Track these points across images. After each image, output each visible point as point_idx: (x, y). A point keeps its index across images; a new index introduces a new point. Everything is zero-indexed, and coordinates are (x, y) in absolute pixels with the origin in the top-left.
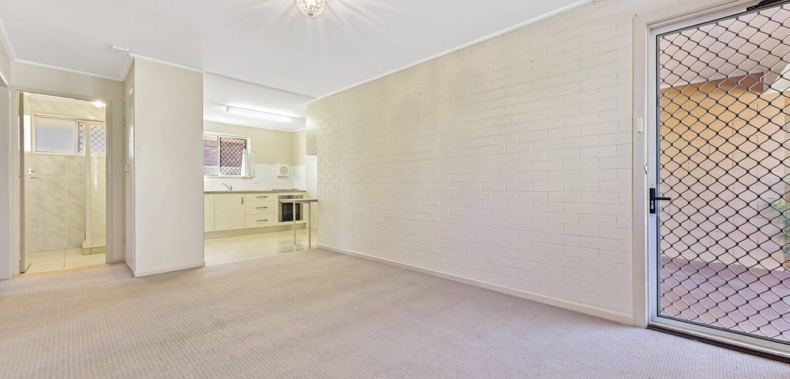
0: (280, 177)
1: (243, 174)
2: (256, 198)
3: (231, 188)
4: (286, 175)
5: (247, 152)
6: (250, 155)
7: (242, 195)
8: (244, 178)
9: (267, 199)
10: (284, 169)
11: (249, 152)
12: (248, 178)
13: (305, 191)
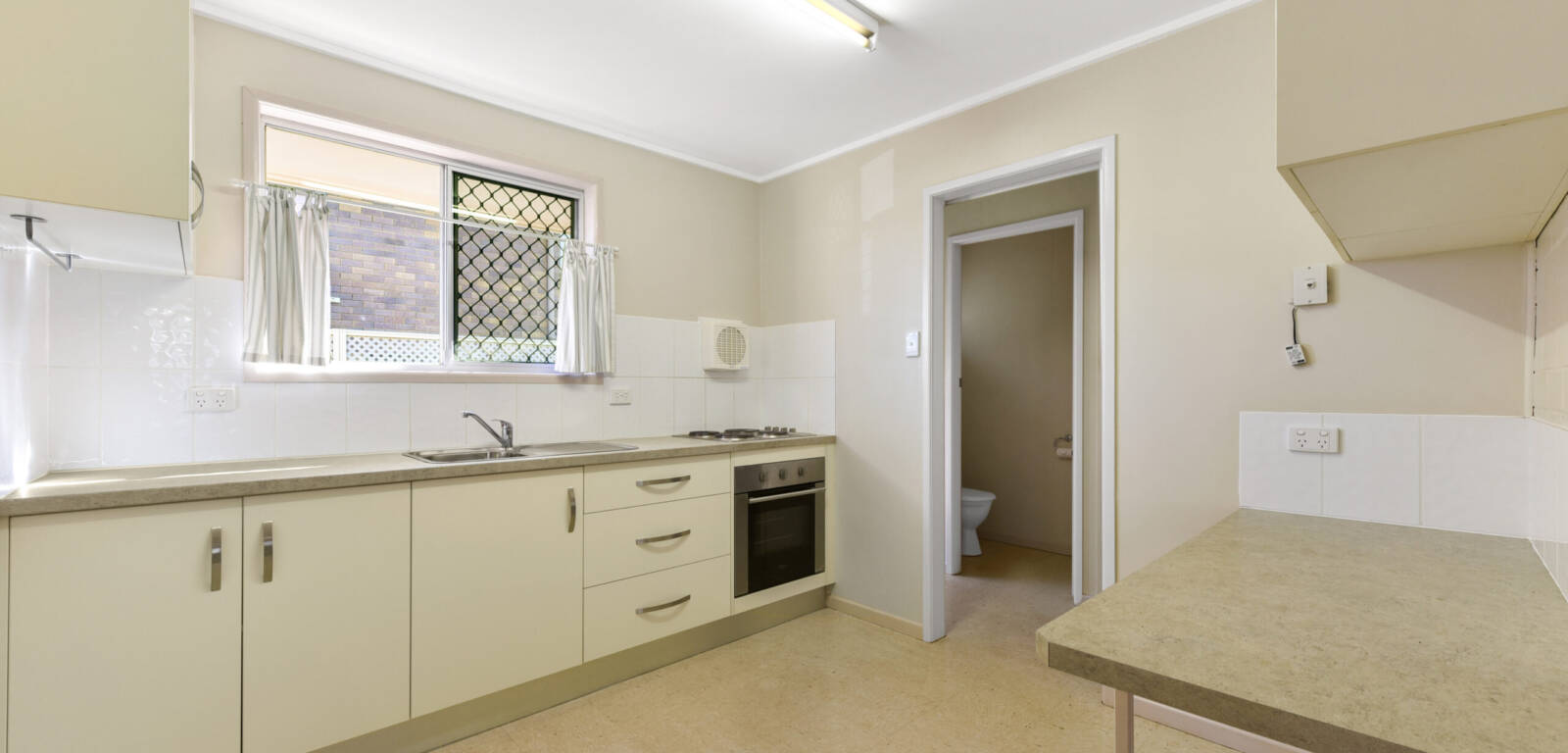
0: (713, 374)
1: (563, 364)
2: (639, 491)
3: (509, 432)
4: (738, 367)
5: (583, 254)
6: (598, 270)
7: (573, 480)
8: (567, 379)
9: (687, 489)
10: (731, 341)
11: (590, 251)
12: (584, 379)
13: (832, 440)
